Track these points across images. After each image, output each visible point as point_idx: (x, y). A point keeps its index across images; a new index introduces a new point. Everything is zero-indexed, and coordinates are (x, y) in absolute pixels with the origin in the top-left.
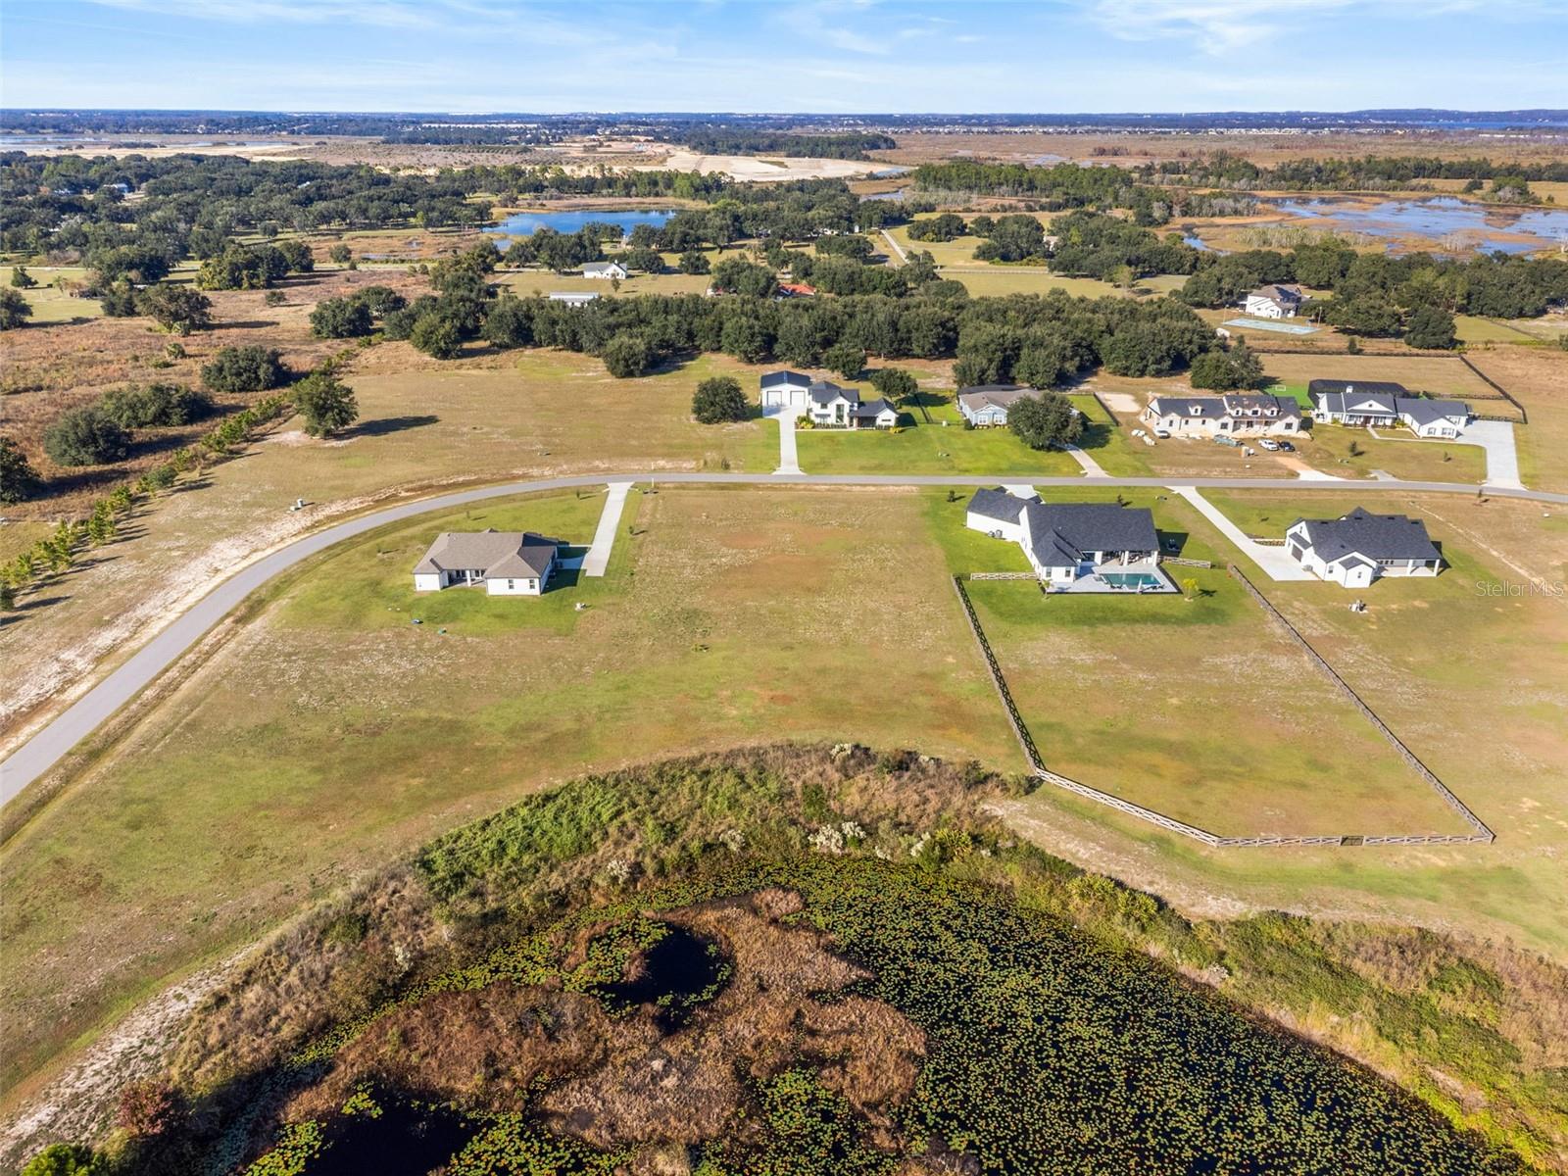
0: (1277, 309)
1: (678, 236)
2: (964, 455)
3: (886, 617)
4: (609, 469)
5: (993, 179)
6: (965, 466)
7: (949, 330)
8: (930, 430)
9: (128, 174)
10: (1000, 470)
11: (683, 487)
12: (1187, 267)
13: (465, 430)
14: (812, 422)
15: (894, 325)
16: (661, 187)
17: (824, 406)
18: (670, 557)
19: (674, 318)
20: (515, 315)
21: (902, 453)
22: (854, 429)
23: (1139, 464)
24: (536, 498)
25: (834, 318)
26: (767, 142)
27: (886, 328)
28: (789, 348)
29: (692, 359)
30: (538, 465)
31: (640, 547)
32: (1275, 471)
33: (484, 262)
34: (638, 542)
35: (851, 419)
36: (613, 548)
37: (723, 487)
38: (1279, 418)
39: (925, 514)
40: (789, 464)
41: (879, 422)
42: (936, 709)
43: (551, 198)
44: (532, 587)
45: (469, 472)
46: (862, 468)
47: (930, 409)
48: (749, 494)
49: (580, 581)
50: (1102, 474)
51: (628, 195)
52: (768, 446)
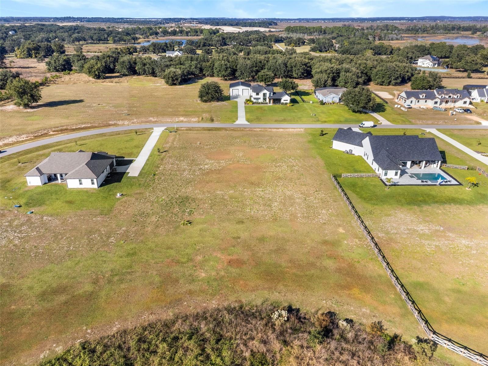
0: (431, 63)
1: (202, 43)
2: (323, 115)
3: (297, 200)
4: (156, 121)
5: (312, 30)
6: (324, 119)
7: (308, 67)
8: (305, 105)
9: (15, 28)
10: (341, 121)
11: (190, 129)
12: (388, 53)
13: (94, 105)
14: (252, 102)
15: (285, 65)
16: (199, 33)
17: (258, 94)
18: (178, 165)
19: (194, 63)
20: (129, 62)
21: (294, 114)
22: (271, 104)
23: (404, 119)
24: (116, 134)
25: (261, 62)
26: (235, 23)
27: (282, 65)
28: (242, 74)
29: (202, 79)
30: (122, 120)
31: (162, 159)
32: (468, 122)
33: (129, 51)
34: (162, 157)
35: (270, 100)
36: (148, 160)
37: (210, 130)
38: (461, 99)
39: (310, 142)
40: (242, 120)
41: (282, 101)
42: (339, 270)
43: (161, 36)
44: (93, 183)
45: (88, 123)
46: (276, 121)
47: (303, 97)
48: (223, 133)
49: (124, 180)
50: (389, 123)
51: (188, 36)
52: (232, 111)
